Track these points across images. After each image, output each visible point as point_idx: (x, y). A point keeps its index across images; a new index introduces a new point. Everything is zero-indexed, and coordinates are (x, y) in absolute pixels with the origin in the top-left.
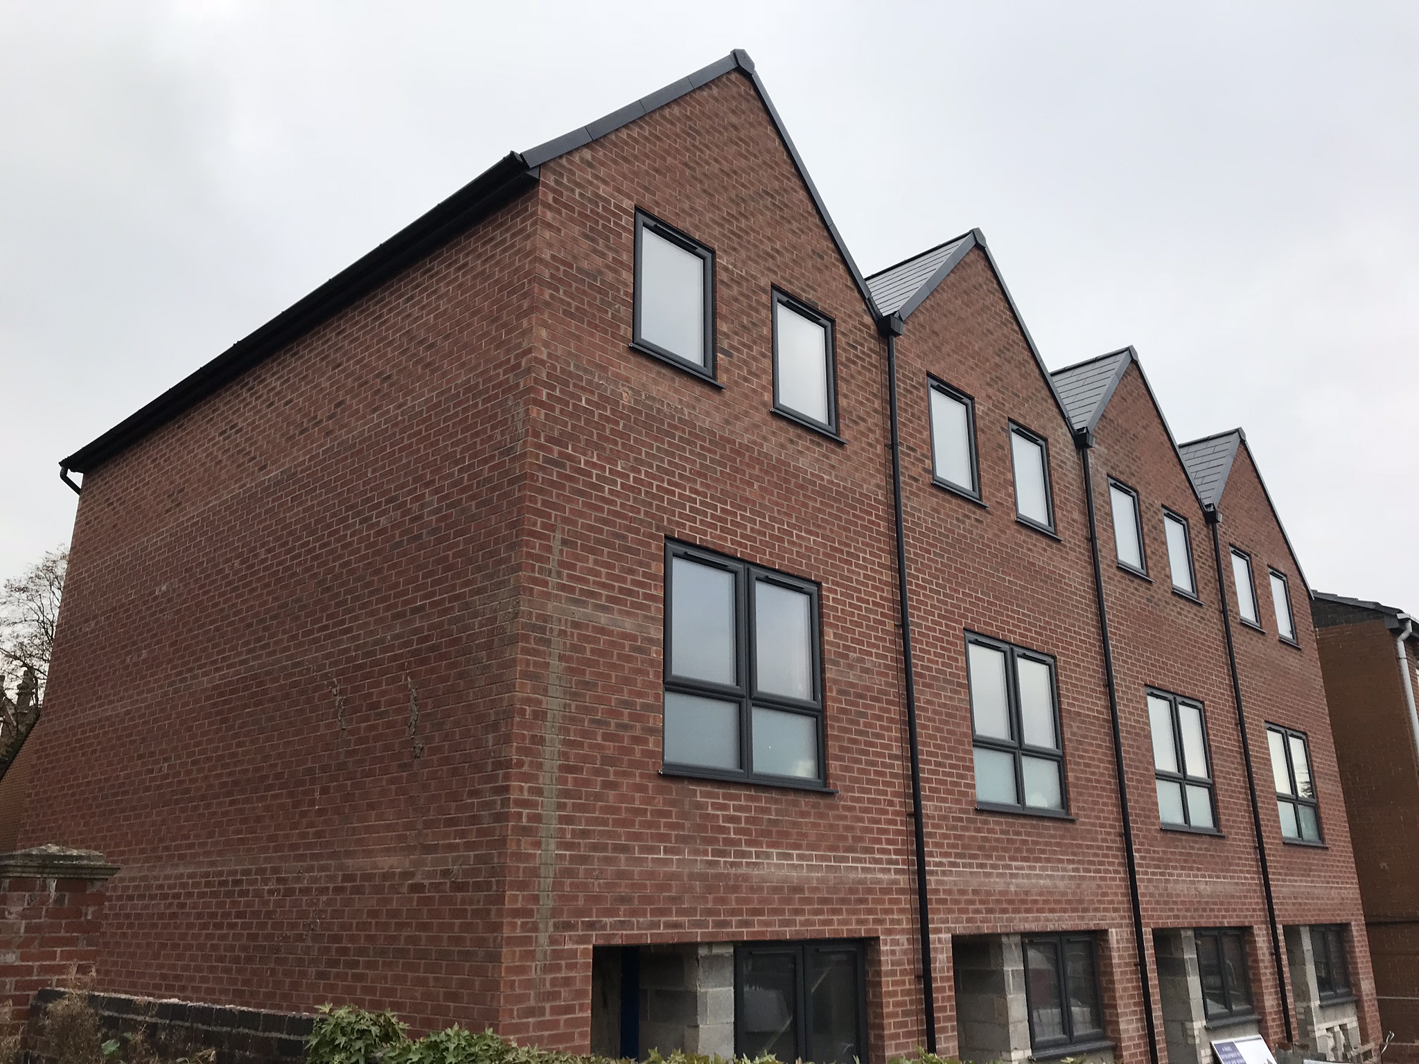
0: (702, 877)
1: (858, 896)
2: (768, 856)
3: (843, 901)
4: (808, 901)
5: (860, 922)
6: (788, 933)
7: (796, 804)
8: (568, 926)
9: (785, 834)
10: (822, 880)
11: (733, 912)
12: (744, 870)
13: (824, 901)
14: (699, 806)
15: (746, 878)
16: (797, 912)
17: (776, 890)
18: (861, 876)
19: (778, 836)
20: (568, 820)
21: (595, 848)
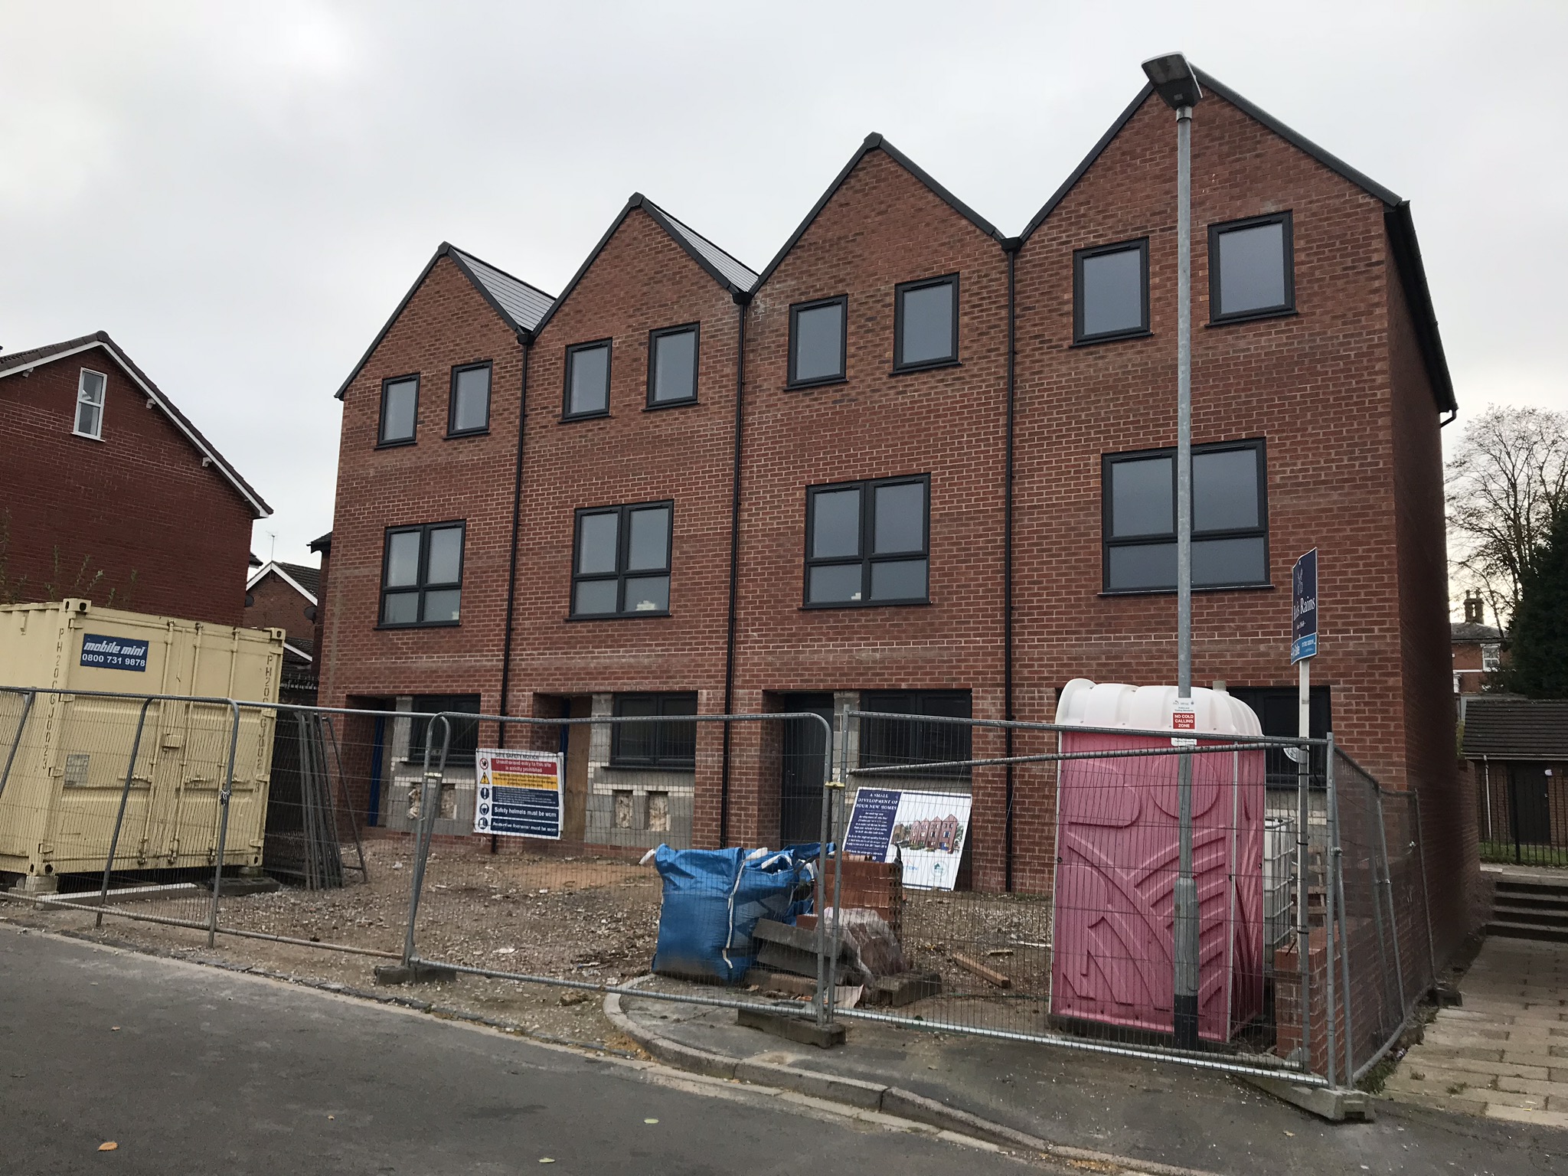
0: (389, 668)
1: (471, 673)
2: (421, 658)
3: (460, 676)
4: (440, 677)
5: (468, 686)
6: (427, 691)
7: (438, 633)
8: (339, 688)
9: (432, 648)
10: (450, 667)
11: (402, 682)
12: (408, 665)
13: (450, 676)
14: (391, 640)
15: (409, 668)
16: (433, 682)
17: (422, 672)
18: (473, 663)
19: (427, 649)
20: (340, 651)
21: (349, 660)
